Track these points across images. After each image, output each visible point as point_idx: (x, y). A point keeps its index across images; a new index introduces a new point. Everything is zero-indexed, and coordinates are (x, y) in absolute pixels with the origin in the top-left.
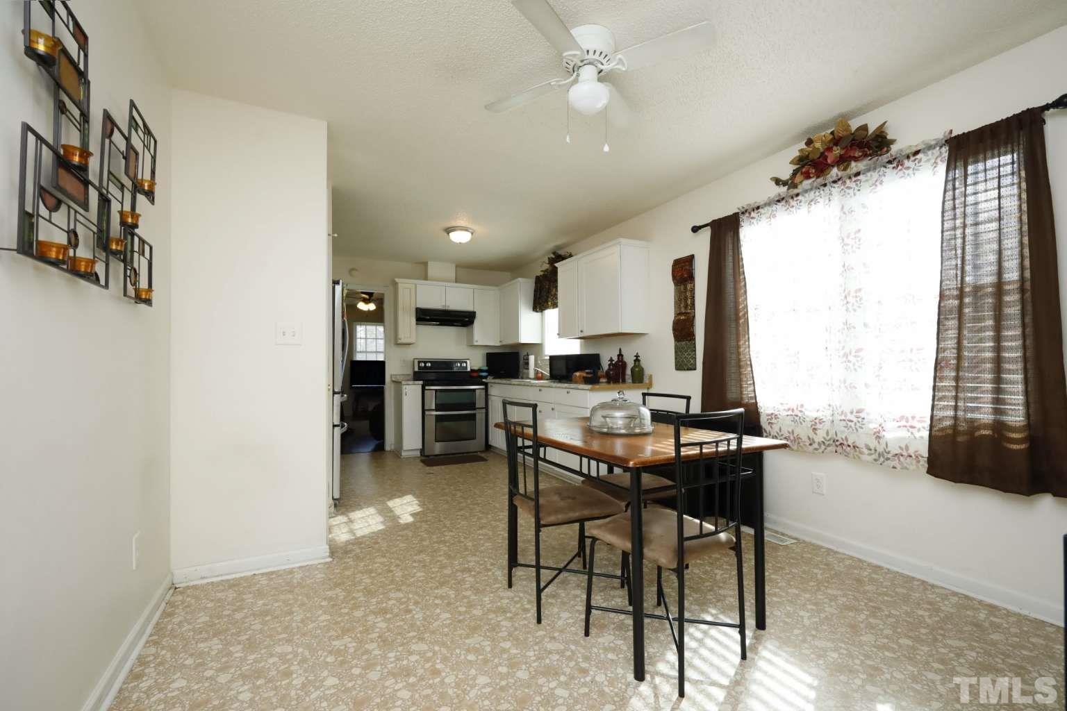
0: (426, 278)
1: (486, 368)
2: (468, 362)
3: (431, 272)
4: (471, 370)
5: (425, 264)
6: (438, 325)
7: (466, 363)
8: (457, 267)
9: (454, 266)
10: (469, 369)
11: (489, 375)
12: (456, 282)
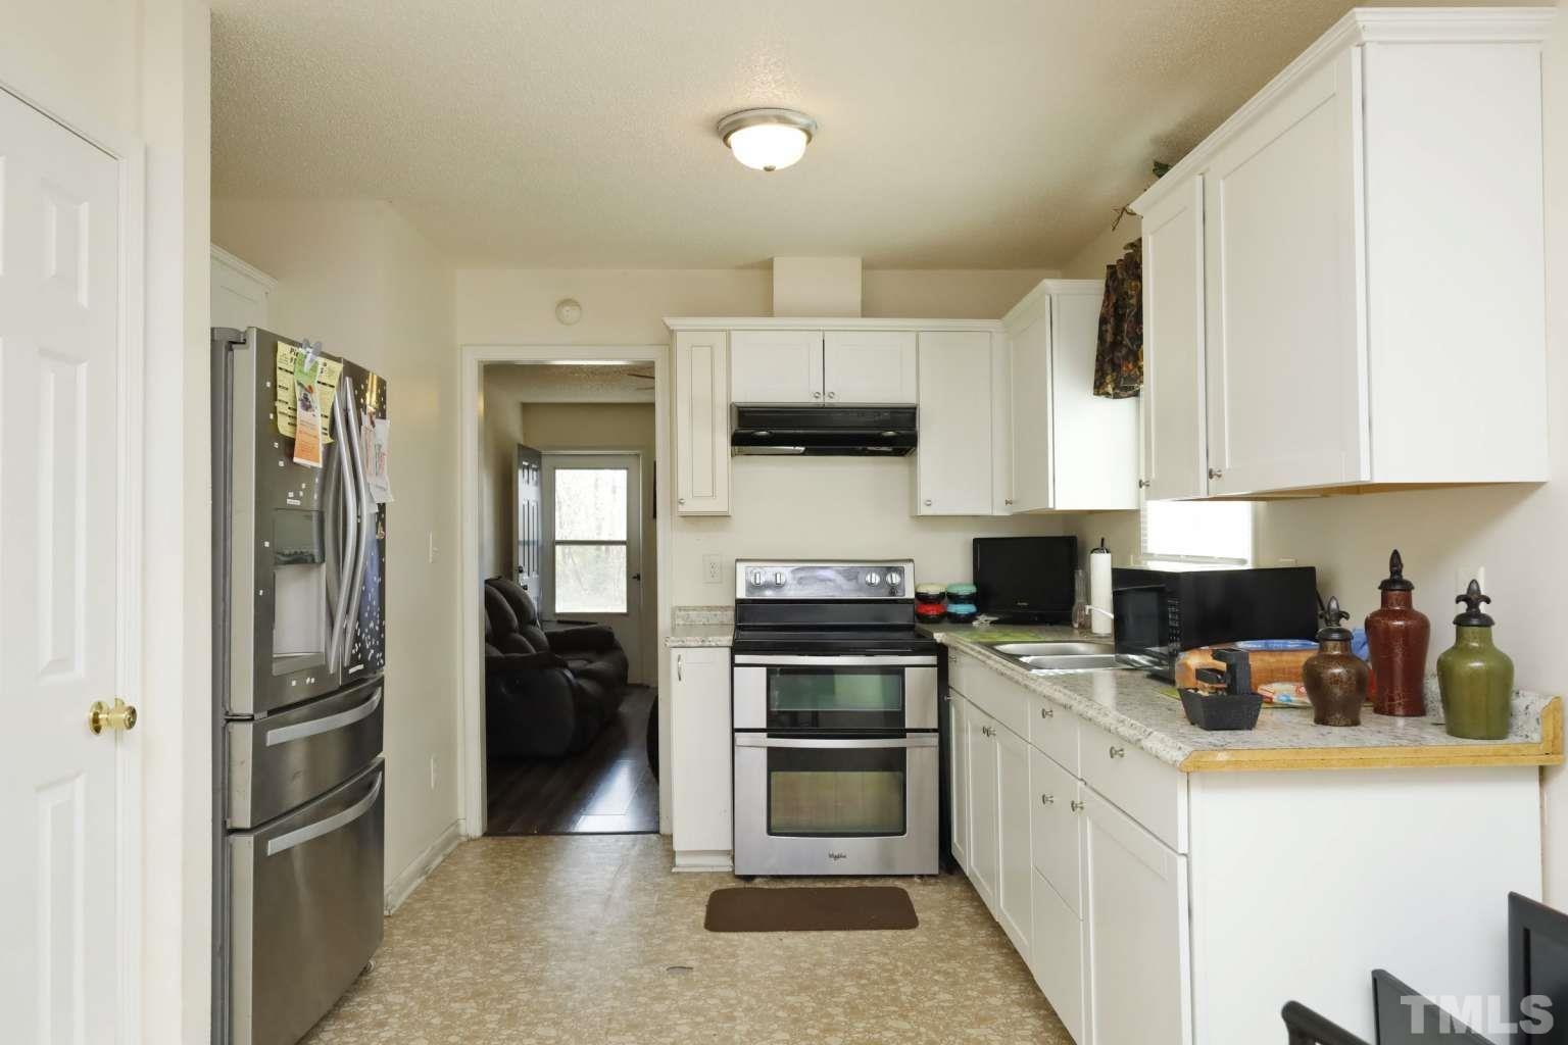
0: (768, 311)
1: (972, 589)
2: (908, 567)
3: (785, 287)
4: (917, 594)
5: (768, 266)
6: (803, 454)
7: (900, 571)
8: (868, 266)
9: (857, 263)
10: (910, 594)
11: (981, 610)
12: (863, 316)
